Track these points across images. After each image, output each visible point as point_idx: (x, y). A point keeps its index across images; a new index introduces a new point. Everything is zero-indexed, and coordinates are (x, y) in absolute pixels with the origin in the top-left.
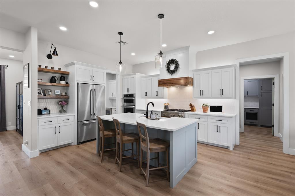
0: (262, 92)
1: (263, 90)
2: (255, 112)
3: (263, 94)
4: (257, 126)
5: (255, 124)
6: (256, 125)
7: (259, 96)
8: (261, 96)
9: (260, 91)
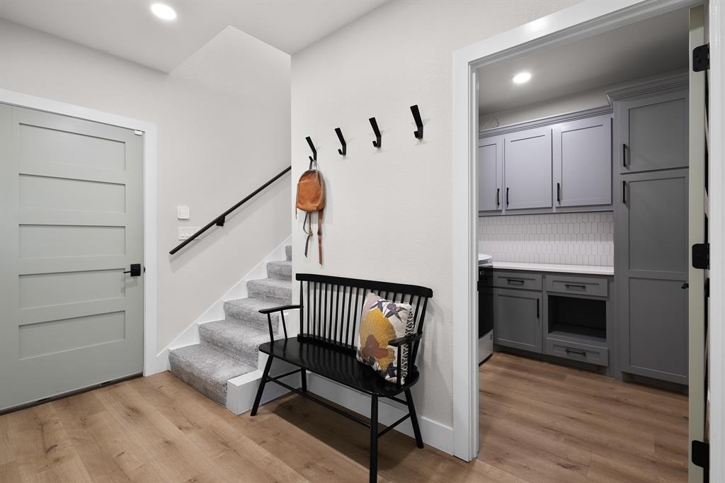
0: (628, 178)
1: (633, 168)
2: (592, 292)
3: (635, 190)
4: (603, 374)
5: (590, 359)
6: (598, 370)
7: (614, 204)
8: (624, 202)
9: (622, 174)
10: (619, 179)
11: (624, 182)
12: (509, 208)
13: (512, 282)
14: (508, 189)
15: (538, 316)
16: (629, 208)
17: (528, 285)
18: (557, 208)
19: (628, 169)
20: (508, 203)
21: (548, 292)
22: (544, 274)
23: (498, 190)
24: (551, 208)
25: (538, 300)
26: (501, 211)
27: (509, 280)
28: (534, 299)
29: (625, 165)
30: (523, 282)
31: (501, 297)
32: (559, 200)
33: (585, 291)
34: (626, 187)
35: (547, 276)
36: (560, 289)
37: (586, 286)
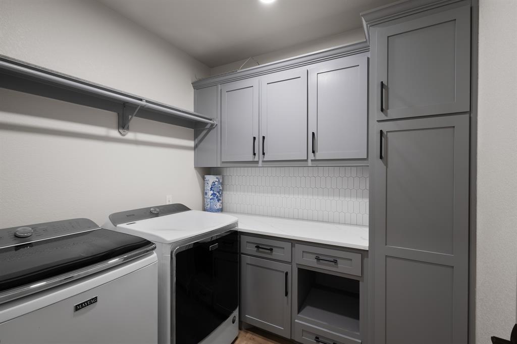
0: (386, 126)
1: (392, 113)
2: (346, 269)
3: (394, 141)
7: (369, 159)
8: (381, 157)
9: (378, 121)
10: (376, 128)
11: (381, 131)
12: (265, 160)
13: (260, 250)
14: (264, 138)
15: (286, 294)
16: (386, 165)
17: (277, 254)
18: (312, 160)
19: (386, 115)
20: (264, 154)
21: (297, 264)
22: (293, 242)
23: (254, 138)
24: (306, 161)
25: (287, 274)
26: (257, 162)
27: (258, 247)
28: (283, 272)
29: (382, 110)
30: (271, 250)
31: (250, 266)
32: (313, 152)
33: (338, 267)
34: (383, 138)
35: (296, 245)
36: (310, 262)
37: (339, 261)
